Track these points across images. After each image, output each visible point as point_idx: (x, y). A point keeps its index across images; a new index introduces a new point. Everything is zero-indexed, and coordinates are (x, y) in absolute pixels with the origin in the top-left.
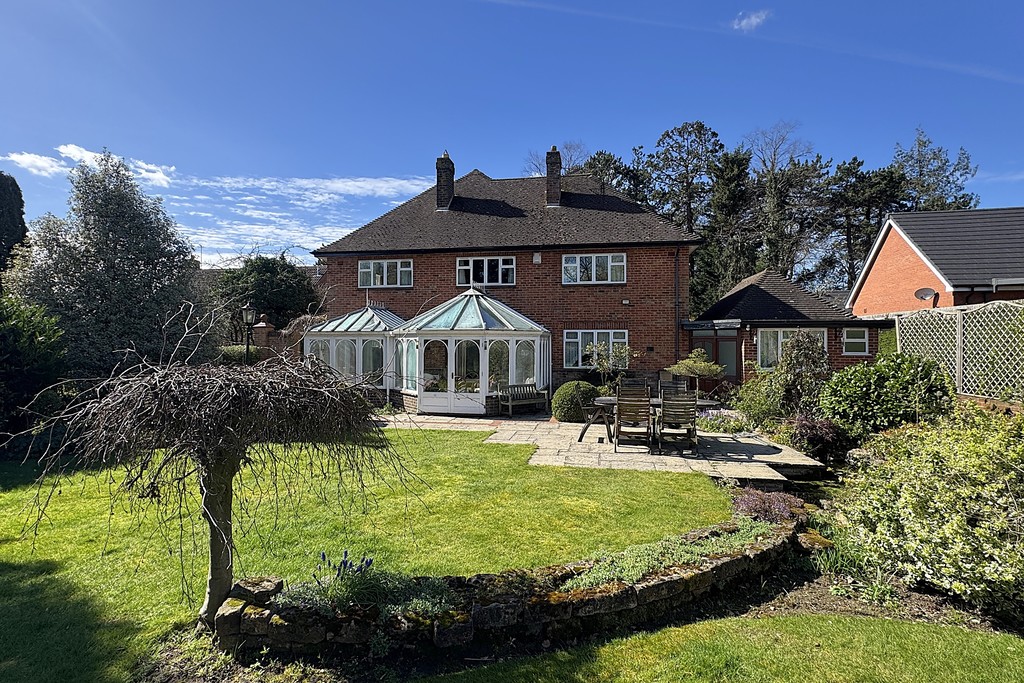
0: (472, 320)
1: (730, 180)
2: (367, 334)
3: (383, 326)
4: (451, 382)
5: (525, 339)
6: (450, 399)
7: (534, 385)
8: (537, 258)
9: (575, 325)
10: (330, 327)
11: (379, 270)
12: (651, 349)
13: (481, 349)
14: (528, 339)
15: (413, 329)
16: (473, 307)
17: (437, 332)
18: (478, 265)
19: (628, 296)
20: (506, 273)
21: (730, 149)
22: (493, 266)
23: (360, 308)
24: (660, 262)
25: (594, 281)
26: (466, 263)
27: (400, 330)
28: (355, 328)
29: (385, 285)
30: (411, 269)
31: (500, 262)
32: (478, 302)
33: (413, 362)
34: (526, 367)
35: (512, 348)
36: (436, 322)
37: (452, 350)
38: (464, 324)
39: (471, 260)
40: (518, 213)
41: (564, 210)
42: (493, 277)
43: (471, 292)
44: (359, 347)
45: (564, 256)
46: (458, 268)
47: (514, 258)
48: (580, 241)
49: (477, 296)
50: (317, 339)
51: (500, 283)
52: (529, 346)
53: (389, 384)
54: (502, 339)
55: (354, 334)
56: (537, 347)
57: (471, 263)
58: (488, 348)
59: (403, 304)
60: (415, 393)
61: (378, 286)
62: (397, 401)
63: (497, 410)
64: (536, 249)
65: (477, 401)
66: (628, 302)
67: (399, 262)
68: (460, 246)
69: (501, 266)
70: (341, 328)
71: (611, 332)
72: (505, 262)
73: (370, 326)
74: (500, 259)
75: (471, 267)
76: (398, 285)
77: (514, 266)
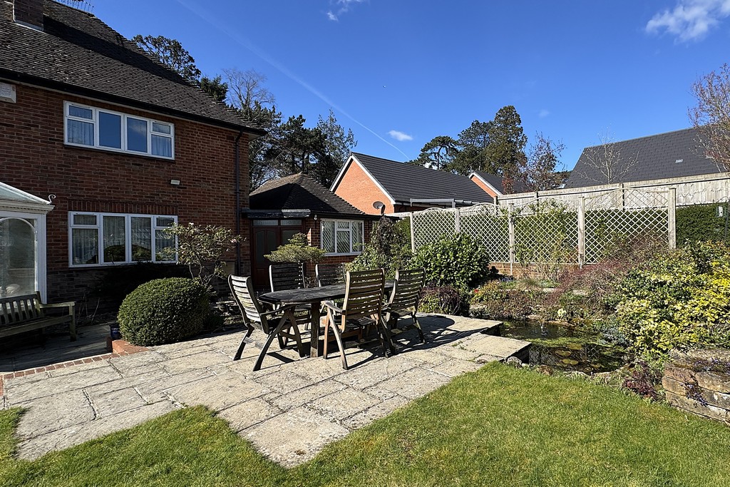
8: (7, 92)
9: (91, 205)
24: (219, 143)
25: (125, 149)
45: (68, 103)
66: (178, 183)
71: (154, 217)
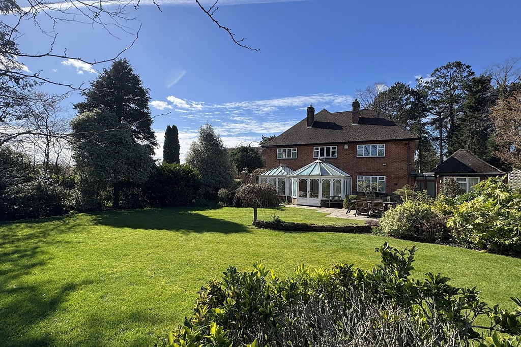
0: (317, 172)
1: (477, 92)
2: (280, 176)
3: (285, 173)
4: (308, 194)
5: (337, 179)
6: (309, 200)
7: (341, 197)
8: (346, 147)
9: (362, 174)
10: (267, 174)
11: (285, 151)
12: (396, 184)
13: (319, 182)
14: (339, 179)
15: (295, 175)
16: (318, 167)
17: (302, 176)
18: (322, 150)
19: (386, 162)
20: (333, 153)
21: (477, 76)
22: (328, 150)
23: (277, 166)
24: (401, 147)
25: (370, 156)
26: (318, 149)
27: (291, 175)
28: (276, 174)
29: (287, 158)
30: (296, 151)
31: (331, 148)
32: (320, 166)
33: (295, 187)
34: (338, 190)
35: (332, 183)
36: (303, 172)
37: (309, 183)
38: (313, 174)
39: (319, 148)
40: (340, 128)
41: (359, 126)
42: (328, 154)
43: (318, 161)
44: (277, 181)
45: (357, 146)
46: (314, 151)
47: (337, 147)
48: (364, 140)
49: (320, 163)
50: (263, 177)
51: (331, 157)
52: (339, 182)
53: (287, 194)
54: (328, 179)
55: (275, 176)
56: (342, 182)
57: (319, 149)
58: (322, 182)
59: (293, 165)
60: (296, 197)
61: (284, 157)
62: (289, 200)
63: (324, 204)
64: (346, 143)
65: (317, 201)
66: (385, 164)
67: (292, 149)
68: (315, 142)
69: (331, 150)
70: (271, 174)
71: (378, 177)
72: (333, 148)
73: (281, 173)
74: (331, 147)
75: (319, 150)
76: (292, 158)
77: (337, 150)
